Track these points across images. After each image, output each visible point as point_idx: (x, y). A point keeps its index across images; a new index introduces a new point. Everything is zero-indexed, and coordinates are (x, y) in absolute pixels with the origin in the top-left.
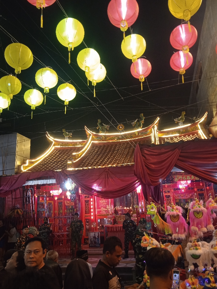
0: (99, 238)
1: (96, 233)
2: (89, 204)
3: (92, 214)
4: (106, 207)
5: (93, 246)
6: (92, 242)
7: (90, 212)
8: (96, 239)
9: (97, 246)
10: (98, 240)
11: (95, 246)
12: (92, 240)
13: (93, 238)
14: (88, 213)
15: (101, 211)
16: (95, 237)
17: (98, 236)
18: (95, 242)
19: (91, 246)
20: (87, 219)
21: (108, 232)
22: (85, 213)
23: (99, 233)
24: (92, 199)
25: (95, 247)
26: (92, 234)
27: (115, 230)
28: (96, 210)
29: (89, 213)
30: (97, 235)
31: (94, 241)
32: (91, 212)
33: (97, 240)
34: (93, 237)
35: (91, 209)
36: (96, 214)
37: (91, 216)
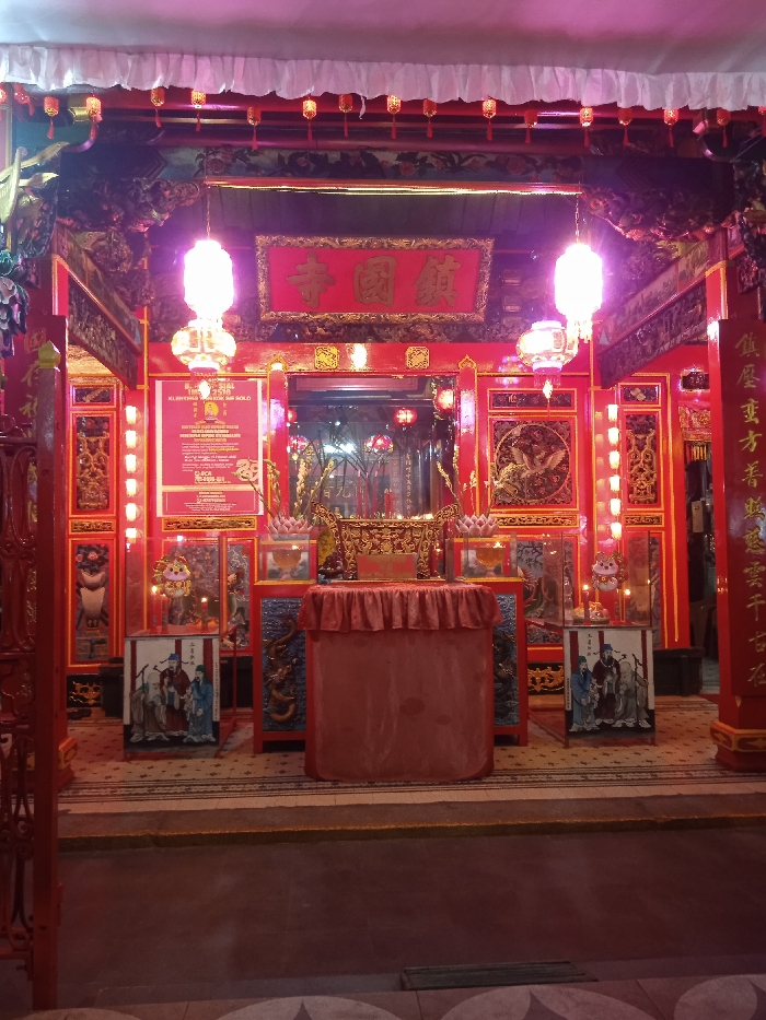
0: (208, 679)
1: (185, 644)
2: (107, 443)
3: (131, 511)
4: (230, 475)
5: (158, 743)
6: (149, 709)
7: (113, 500)
8: (182, 692)
9: (191, 744)
10: (204, 698)
11: (177, 741)
12: (153, 693)
13: (157, 679)
14: (97, 510)
15: (192, 496)
16: (174, 677)
17: (206, 669)
18: (177, 715)
19: (145, 744)
20: (90, 548)
21: (316, 635)
22: (78, 509)
23: (216, 643)
24: (131, 413)
25: (176, 747)
26: (151, 655)
27: (378, 625)
28: (160, 488)
29: (106, 508)
30: (199, 660)
31: (170, 708)
32: (121, 498)
33: (191, 696)
34: (163, 675)
35: (121, 474)
36: (159, 513)
37: (120, 522)
